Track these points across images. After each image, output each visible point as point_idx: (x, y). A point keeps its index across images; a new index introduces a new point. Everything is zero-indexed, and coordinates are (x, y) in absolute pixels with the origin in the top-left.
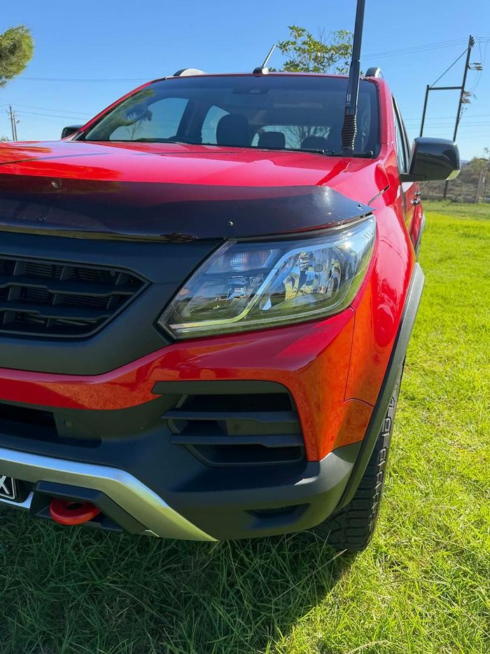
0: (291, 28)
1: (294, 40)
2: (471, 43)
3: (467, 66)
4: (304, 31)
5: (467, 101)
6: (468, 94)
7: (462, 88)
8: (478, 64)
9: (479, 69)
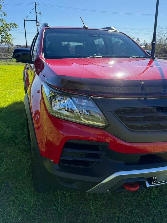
3: (36, 13)
8: (40, 12)
9: (40, 14)
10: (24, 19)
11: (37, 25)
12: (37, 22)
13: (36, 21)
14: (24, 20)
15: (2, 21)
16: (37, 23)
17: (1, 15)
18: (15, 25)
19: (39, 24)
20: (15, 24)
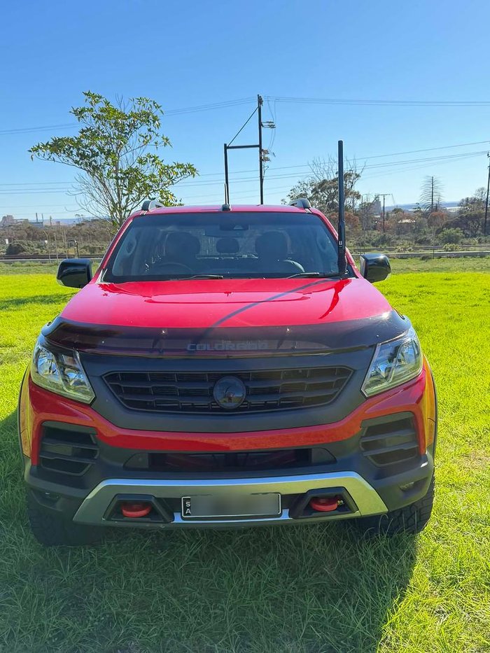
0: (86, 94)
1: (90, 107)
2: (260, 101)
3: (260, 125)
4: (100, 97)
5: (267, 159)
6: (267, 152)
7: (260, 146)
8: (271, 122)
9: (272, 127)
10: (225, 145)
11: (261, 160)
12: (261, 150)
13: (258, 148)
14: (226, 147)
15: (154, 161)
16: (260, 153)
17: (156, 143)
18: (190, 170)
19: (266, 156)
20: (190, 167)
